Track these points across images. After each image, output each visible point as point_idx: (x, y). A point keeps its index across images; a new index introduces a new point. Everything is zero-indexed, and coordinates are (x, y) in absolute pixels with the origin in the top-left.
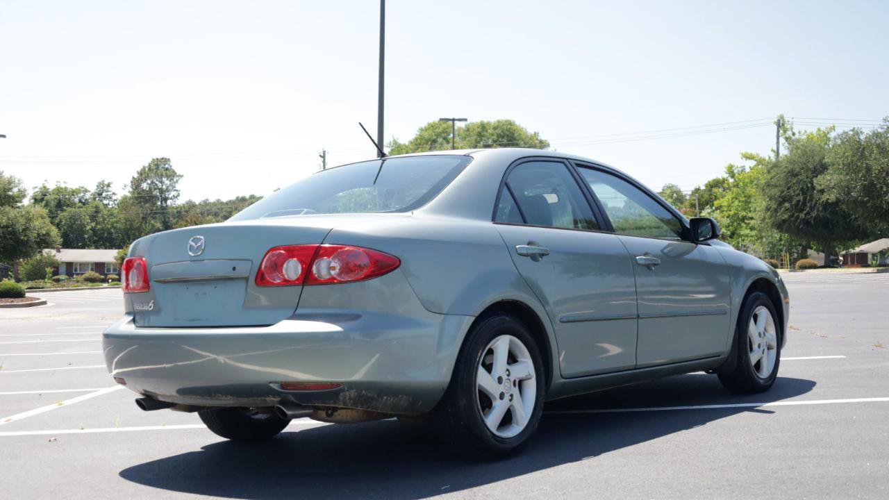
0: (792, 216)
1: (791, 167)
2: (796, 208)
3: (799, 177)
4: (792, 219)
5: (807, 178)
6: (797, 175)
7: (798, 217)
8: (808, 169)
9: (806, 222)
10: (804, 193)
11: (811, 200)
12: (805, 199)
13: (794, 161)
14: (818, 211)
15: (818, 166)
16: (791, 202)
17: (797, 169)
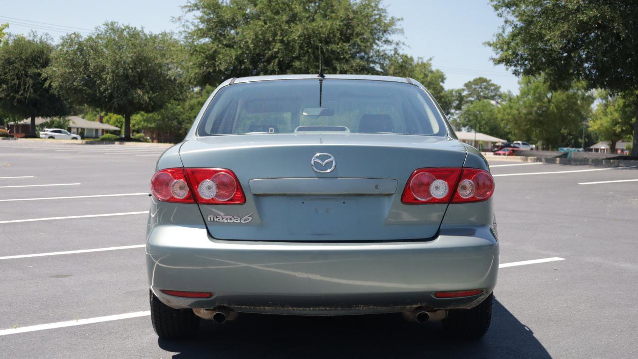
0: (8, 95)
1: (7, 56)
2: (11, 89)
3: (15, 65)
4: (8, 98)
5: (21, 66)
6: (13, 63)
7: (14, 97)
8: (22, 59)
9: (19, 101)
10: (19, 78)
11: (25, 85)
12: (20, 83)
13: (10, 52)
14: (30, 93)
15: (30, 58)
16: (7, 84)
17: (13, 59)
